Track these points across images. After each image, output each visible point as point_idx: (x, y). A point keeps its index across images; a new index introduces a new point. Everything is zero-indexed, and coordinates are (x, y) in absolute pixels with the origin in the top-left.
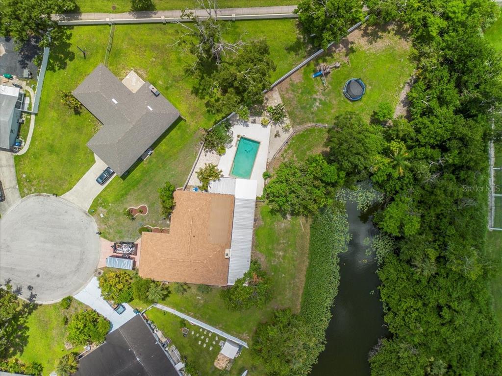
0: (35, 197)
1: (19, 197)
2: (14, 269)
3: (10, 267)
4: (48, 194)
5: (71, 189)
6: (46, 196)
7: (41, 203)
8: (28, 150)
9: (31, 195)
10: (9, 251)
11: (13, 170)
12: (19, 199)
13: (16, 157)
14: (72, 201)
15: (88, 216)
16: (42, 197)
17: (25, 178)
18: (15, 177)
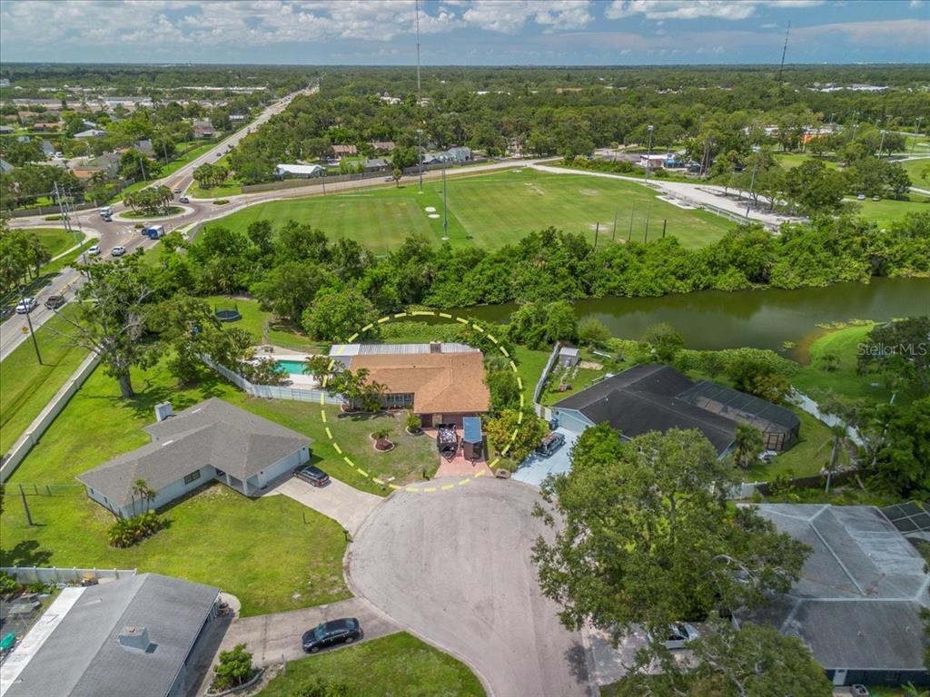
0: (352, 575)
1: (352, 602)
2: (531, 590)
3: (529, 598)
4: (346, 554)
5: (336, 521)
6: (348, 558)
7: (365, 563)
8: (230, 593)
9: (346, 582)
10: (492, 605)
11: (277, 617)
12: (355, 601)
13: (244, 613)
14: (363, 519)
15: (393, 496)
16: (352, 563)
17: (303, 595)
18: (298, 613)
